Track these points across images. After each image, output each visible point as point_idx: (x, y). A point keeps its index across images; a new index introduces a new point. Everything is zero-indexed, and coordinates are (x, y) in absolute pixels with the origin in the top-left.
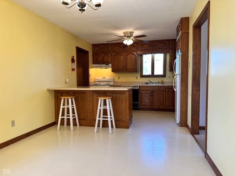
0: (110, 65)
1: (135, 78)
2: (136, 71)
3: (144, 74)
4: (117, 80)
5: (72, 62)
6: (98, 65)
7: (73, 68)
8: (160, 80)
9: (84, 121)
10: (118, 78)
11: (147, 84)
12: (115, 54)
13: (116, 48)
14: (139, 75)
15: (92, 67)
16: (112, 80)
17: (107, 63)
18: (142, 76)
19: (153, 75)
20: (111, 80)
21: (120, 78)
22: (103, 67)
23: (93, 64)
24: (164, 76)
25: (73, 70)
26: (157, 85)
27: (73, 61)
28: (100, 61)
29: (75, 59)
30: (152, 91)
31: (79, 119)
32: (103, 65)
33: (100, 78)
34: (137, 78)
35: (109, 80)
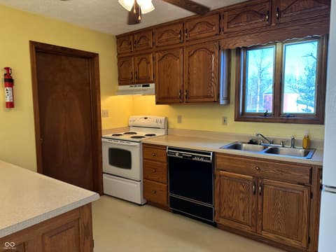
0: (152, 86)
1: (221, 121)
4: (174, 123)
5: (5, 86)
6: (128, 87)
12: (161, 55)
14: (230, 113)
18: (242, 117)
22: (137, 91)
23: (120, 84)
28: (129, 78)
32: (138, 87)
33: (139, 119)
34: (224, 121)
35: (155, 125)
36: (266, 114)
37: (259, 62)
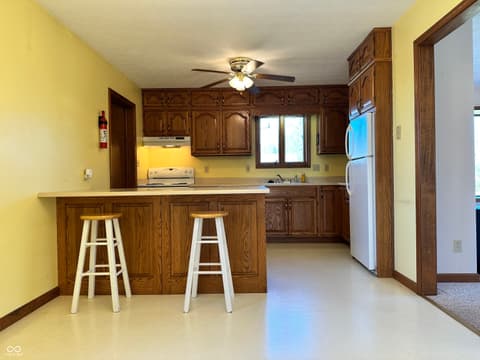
0: (188, 139)
1: (244, 169)
2: (249, 155)
3: (264, 159)
4: (201, 173)
5: (100, 127)
6: (156, 139)
7: (104, 141)
8: (299, 172)
9: (144, 280)
10: (203, 170)
11: (271, 182)
12: (198, 113)
13: (201, 100)
14: (252, 162)
15: (143, 144)
16: (192, 175)
17: (180, 135)
18: (260, 166)
19: (281, 164)
20: (188, 175)
21: (211, 170)
22: (170, 143)
23: (145, 135)
24: (306, 164)
25: (102, 146)
26: (293, 184)
27: (102, 122)
28: (159, 131)
29: (107, 117)
30: (287, 199)
31: (130, 275)
32: (170, 139)
33: (162, 170)
34: (248, 169)
35: (184, 175)
36: (276, 163)
37: (269, 127)
